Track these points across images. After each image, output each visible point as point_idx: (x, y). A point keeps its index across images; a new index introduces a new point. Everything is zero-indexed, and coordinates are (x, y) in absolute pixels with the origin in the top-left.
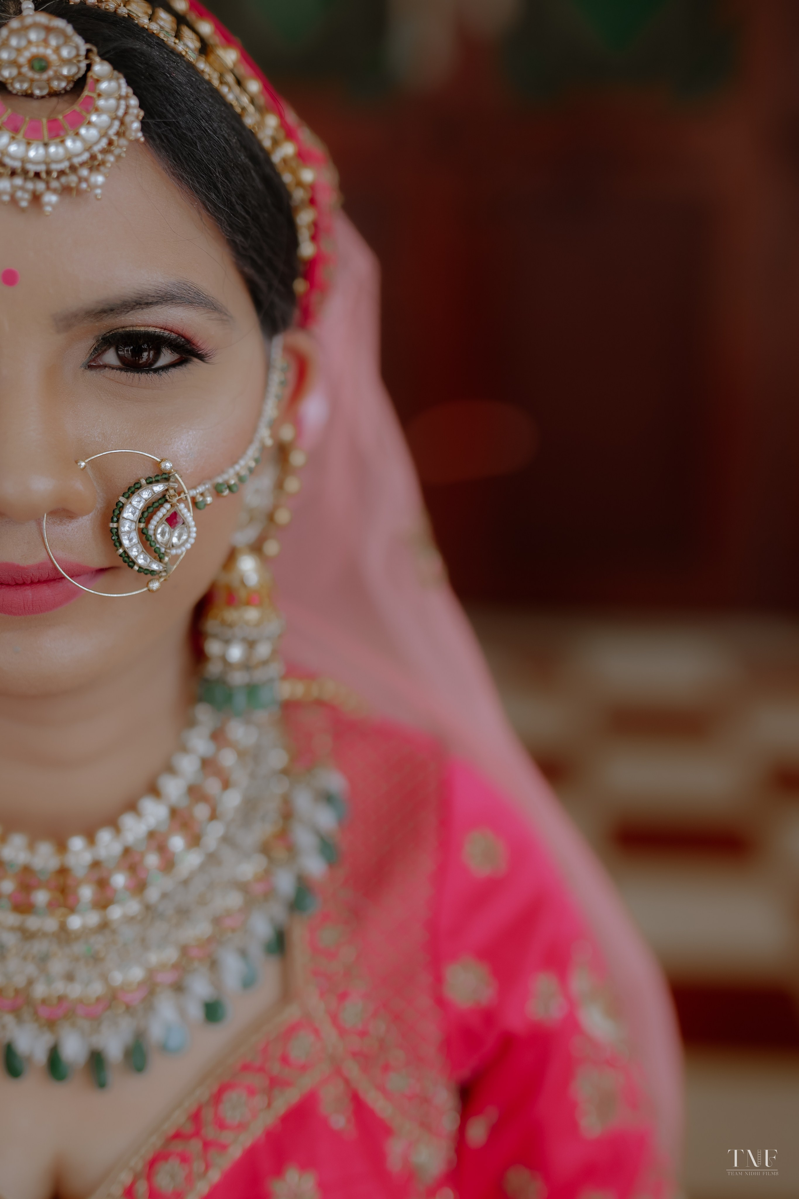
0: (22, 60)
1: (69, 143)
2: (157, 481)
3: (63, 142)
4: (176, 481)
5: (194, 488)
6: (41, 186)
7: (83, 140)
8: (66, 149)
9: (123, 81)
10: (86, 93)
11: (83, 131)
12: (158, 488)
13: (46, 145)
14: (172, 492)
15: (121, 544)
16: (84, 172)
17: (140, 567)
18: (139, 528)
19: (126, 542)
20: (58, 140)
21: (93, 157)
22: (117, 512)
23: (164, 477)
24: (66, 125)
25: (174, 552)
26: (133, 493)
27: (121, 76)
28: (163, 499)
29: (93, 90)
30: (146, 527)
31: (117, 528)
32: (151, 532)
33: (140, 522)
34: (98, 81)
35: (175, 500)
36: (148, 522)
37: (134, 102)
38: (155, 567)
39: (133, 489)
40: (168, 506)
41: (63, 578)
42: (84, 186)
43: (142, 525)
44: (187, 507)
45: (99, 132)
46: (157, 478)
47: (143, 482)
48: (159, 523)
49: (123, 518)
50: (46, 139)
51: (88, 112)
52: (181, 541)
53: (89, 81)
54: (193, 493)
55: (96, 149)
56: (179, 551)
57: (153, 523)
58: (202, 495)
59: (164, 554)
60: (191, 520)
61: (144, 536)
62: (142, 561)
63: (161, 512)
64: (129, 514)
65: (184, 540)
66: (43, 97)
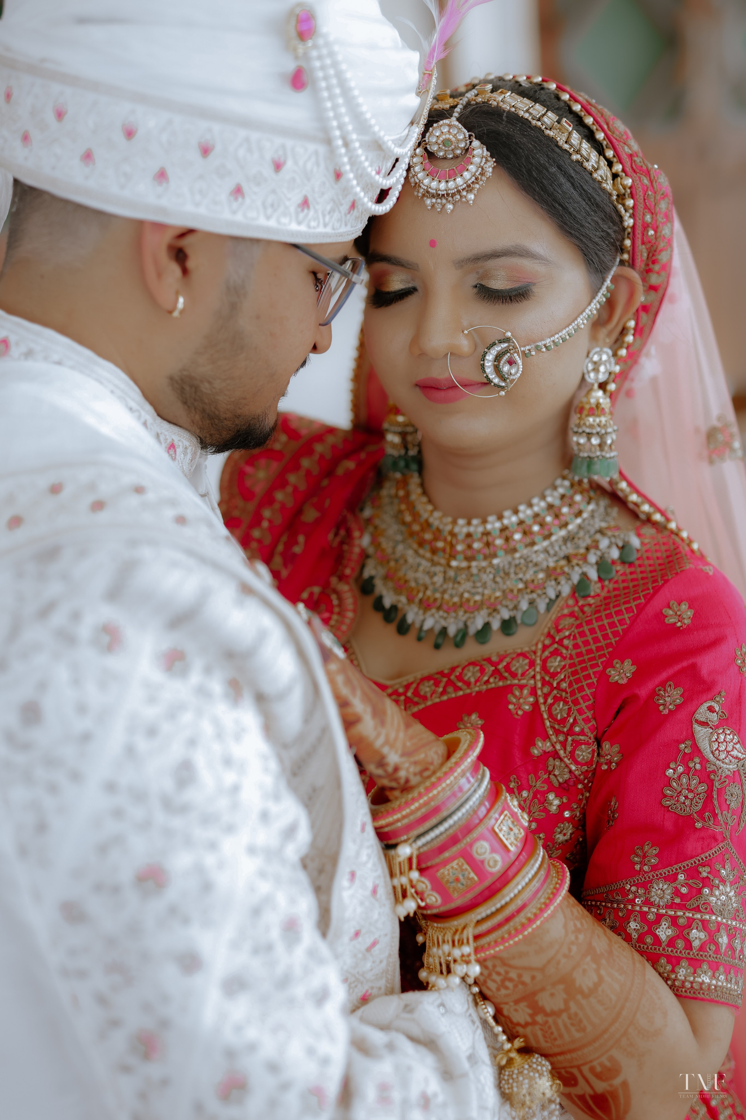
0: (439, 142)
1: (458, 180)
2: (504, 342)
3: (455, 179)
4: (514, 342)
5: (525, 346)
7: (465, 178)
8: (456, 183)
9: (485, 149)
10: (468, 156)
11: (465, 174)
12: (506, 345)
13: (448, 181)
14: (511, 348)
15: (485, 372)
16: (464, 193)
17: (495, 384)
18: (495, 365)
19: (488, 371)
20: (453, 179)
21: (469, 186)
22: (484, 356)
23: (507, 340)
24: (458, 172)
25: (512, 377)
26: (492, 347)
27: (484, 146)
28: (506, 351)
29: (471, 154)
30: (499, 365)
31: (483, 364)
32: (501, 367)
33: (495, 361)
34: (474, 150)
35: (512, 352)
36: (499, 362)
37: (490, 158)
38: (503, 384)
39: (491, 345)
40: (509, 354)
41: (457, 386)
42: (464, 199)
43: (496, 363)
44: (518, 355)
45: (472, 174)
46: (503, 340)
47: (497, 342)
48: (505, 363)
49: (487, 359)
50: (448, 179)
51: (468, 164)
53: (470, 150)
54: (523, 349)
55: (469, 182)
56: (514, 378)
57: (502, 362)
58: (529, 350)
59: (508, 378)
60: (520, 362)
61: (497, 369)
62: (496, 381)
63: (506, 357)
64: (490, 357)
65: (515, 372)
66: (451, 158)
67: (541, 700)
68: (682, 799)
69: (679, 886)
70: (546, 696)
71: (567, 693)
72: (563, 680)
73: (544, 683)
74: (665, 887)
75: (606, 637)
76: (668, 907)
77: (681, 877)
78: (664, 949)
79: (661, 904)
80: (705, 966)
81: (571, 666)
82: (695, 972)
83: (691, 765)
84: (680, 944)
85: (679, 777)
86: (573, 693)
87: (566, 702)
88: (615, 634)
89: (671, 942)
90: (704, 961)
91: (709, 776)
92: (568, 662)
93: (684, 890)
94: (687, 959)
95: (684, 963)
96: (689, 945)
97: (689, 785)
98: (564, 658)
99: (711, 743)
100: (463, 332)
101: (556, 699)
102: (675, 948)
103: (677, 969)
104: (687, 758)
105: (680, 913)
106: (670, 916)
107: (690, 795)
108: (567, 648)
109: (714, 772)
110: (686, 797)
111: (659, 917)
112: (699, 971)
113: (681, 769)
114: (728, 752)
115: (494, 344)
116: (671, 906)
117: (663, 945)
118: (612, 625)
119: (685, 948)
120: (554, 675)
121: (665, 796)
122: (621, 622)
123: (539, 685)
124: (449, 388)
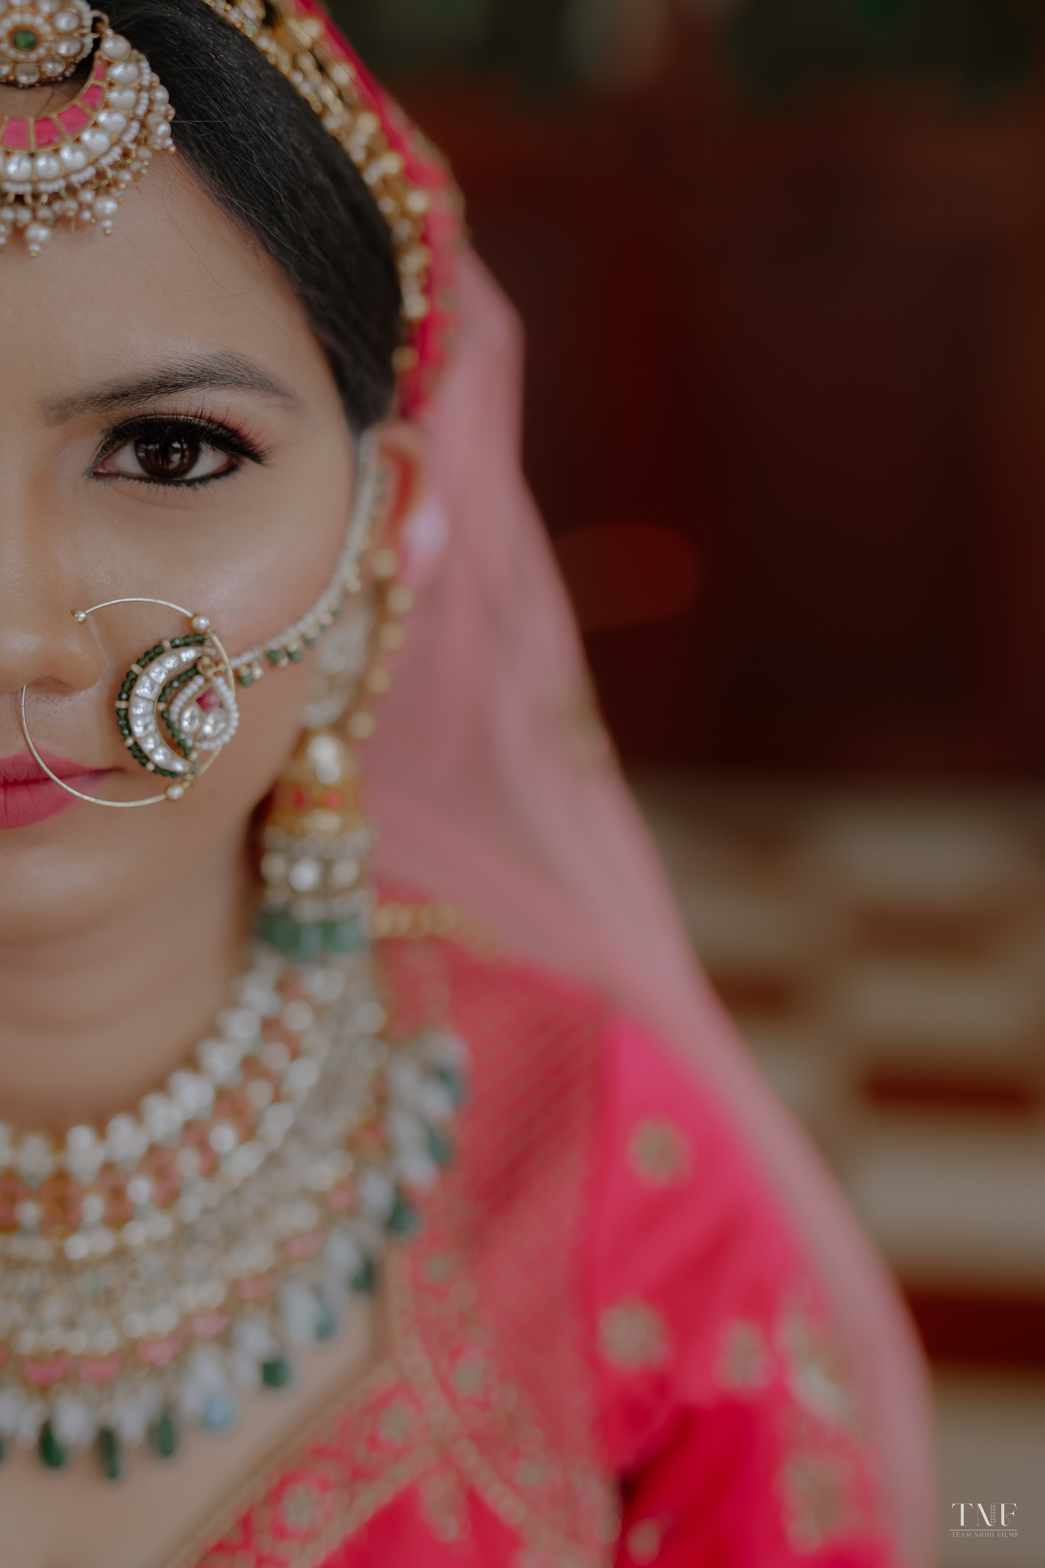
1: (66, 154)
2: (187, 645)
3: (57, 151)
4: (213, 646)
5: (238, 655)
6: (24, 215)
7: (87, 150)
8: (61, 162)
9: (145, 65)
10: (92, 81)
11: (86, 136)
12: (188, 655)
13: (32, 156)
14: (206, 661)
15: (131, 733)
16: (87, 196)
17: (156, 766)
18: (157, 711)
19: (138, 730)
20: (50, 148)
21: (100, 174)
22: (127, 685)
23: (196, 639)
24: (63, 128)
25: (205, 746)
26: (151, 660)
27: (143, 57)
28: (193, 670)
29: (102, 77)
30: (168, 710)
31: (127, 710)
32: (174, 717)
33: (159, 701)
34: (109, 64)
35: (210, 671)
36: (170, 703)
37: (162, 94)
38: (179, 766)
39: (152, 654)
40: (199, 681)
41: (48, 779)
42: (87, 215)
43: (162, 706)
44: (227, 682)
45: (110, 138)
46: (187, 640)
47: (167, 644)
48: (186, 705)
49: (136, 695)
50: (33, 148)
51: (94, 108)
52: (217, 731)
53: (97, 63)
54: (236, 663)
55: (105, 162)
56: (213, 745)
57: (179, 703)
58: (249, 665)
59: (192, 749)
60: (229, 700)
61: (165, 722)
62: (159, 757)
63: (190, 689)
64: (144, 690)
66: (31, 86)
100: (74, 615)
115: (153, 654)
124: (36, 781)
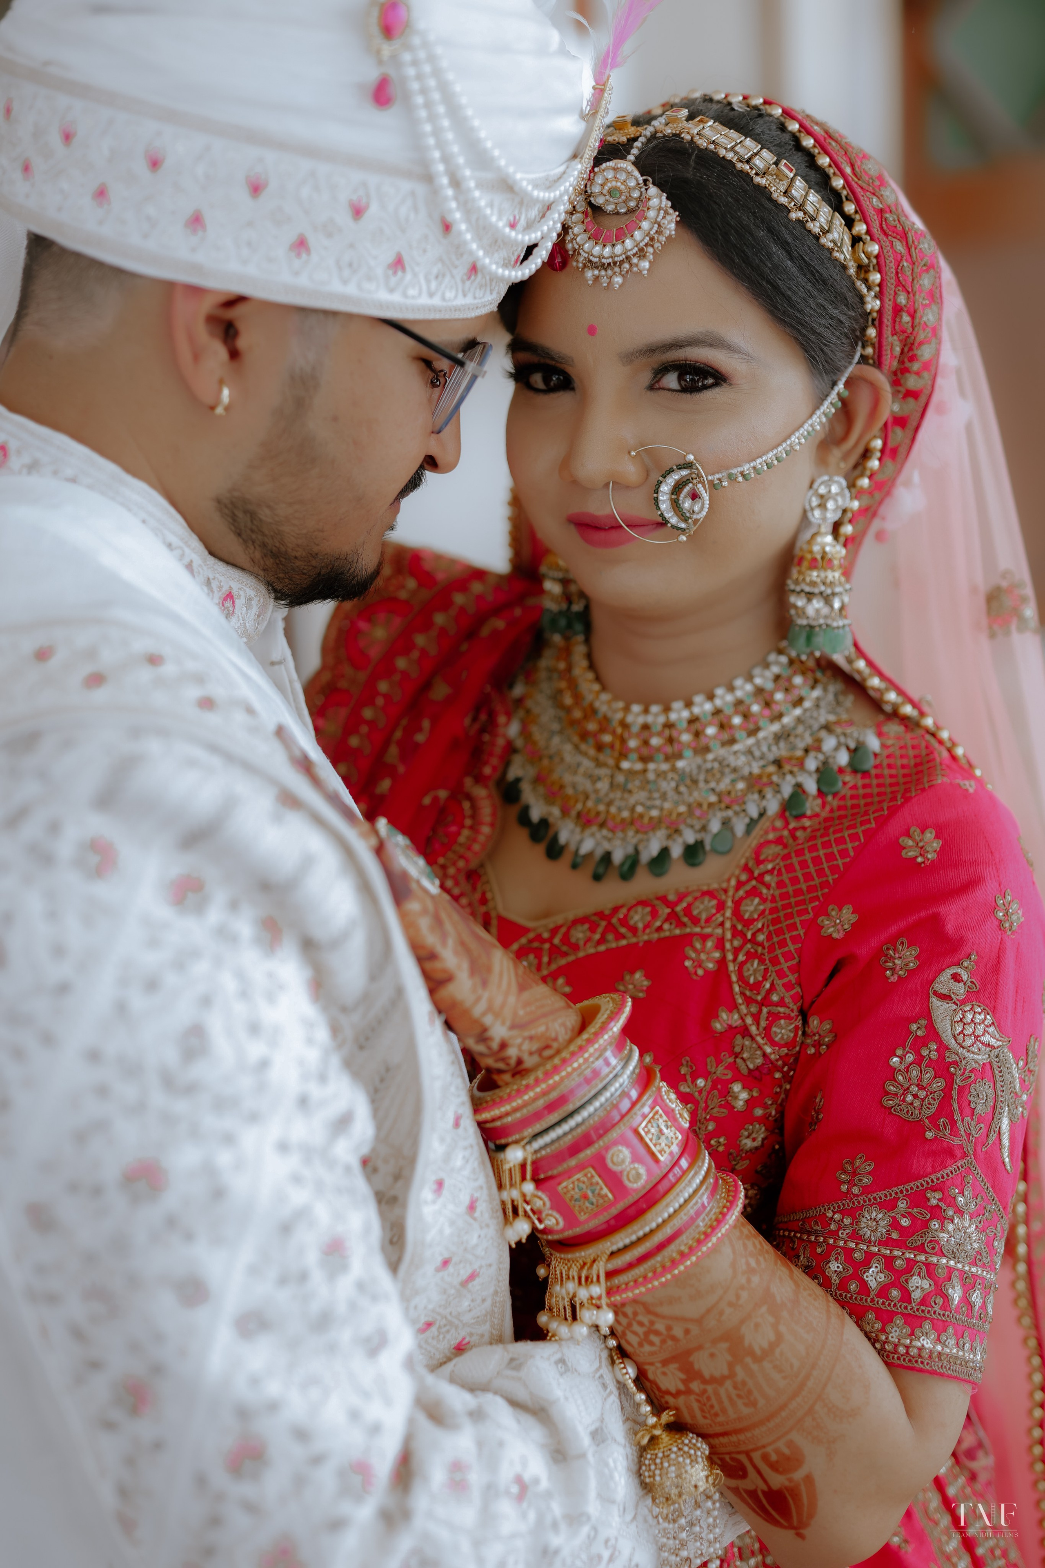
0: (605, 192)
1: (627, 243)
2: (684, 468)
3: (624, 242)
4: (697, 469)
5: (713, 474)
6: (610, 272)
7: (636, 240)
8: (625, 247)
9: (665, 198)
10: (641, 208)
11: (636, 233)
12: (687, 472)
13: (614, 246)
14: (694, 476)
15: (660, 508)
16: (635, 260)
17: (672, 526)
18: (672, 499)
19: (663, 507)
20: (621, 242)
21: (641, 250)
22: (658, 486)
23: (689, 465)
24: (627, 231)
25: (695, 517)
26: (668, 474)
27: (665, 195)
28: (688, 480)
29: (646, 205)
30: (678, 499)
31: (657, 497)
32: (680, 502)
33: (672, 494)
34: (650, 199)
35: (695, 481)
36: (678, 495)
38: (683, 525)
39: (668, 472)
40: (691, 485)
41: (621, 526)
42: (635, 269)
43: (673, 497)
44: (704, 486)
45: (645, 233)
46: (684, 466)
47: (675, 467)
48: (686, 497)
49: (661, 491)
50: (615, 242)
51: (640, 220)
53: (645, 200)
54: (710, 478)
55: (641, 245)
56: (698, 517)
57: (682, 495)
58: (719, 479)
59: (690, 518)
60: (706, 496)
61: (676, 505)
62: (674, 521)
63: (687, 489)
64: (665, 488)
65: (701, 509)
66: (626, 213)
67: (730, 956)
68: (909, 1098)
69: (898, 1217)
70: (736, 951)
71: (764, 948)
72: (760, 930)
73: (735, 933)
74: (880, 1216)
75: (821, 873)
76: (881, 1243)
77: (902, 1205)
78: (872, 1300)
79: (873, 1239)
80: (927, 1326)
81: (773, 911)
82: (912, 1334)
83: (924, 1052)
84: (895, 1293)
85: (907, 1068)
86: (771, 949)
87: (762, 961)
88: (834, 869)
89: (883, 1291)
90: (926, 1318)
91: (948, 1069)
92: (769, 905)
93: (905, 1222)
94: (903, 1314)
95: (899, 1320)
96: (906, 1296)
97: (920, 1079)
98: (764, 900)
99: (953, 1023)
100: (629, 453)
101: (750, 956)
102: (888, 1299)
103: (888, 1328)
104: (919, 1043)
105: (897, 1253)
106: (884, 1256)
107: (922, 1094)
108: (768, 887)
109: (955, 1063)
110: (915, 1096)
111: (869, 1257)
112: (918, 1332)
113: (910, 1058)
114: (977, 1037)
115: (671, 471)
116: (886, 1242)
117: (872, 1294)
118: (830, 857)
119: (902, 1300)
120: (748, 923)
121: (887, 1093)
122: (844, 853)
123: (729, 935)
124: (612, 528)
